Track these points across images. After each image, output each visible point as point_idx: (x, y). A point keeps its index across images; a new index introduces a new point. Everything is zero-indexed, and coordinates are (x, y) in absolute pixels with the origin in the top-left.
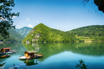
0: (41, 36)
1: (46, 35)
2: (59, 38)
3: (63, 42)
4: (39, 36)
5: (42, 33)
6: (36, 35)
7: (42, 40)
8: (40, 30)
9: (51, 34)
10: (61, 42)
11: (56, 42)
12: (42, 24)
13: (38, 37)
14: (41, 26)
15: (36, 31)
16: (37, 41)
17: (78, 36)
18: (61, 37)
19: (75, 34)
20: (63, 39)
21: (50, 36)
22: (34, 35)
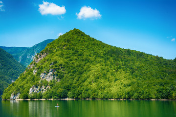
0: (61, 77)
1: (79, 72)
3: (128, 98)
4: (54, 75)
5: (65, 66)
6: (42, 75)
7: (60, 90)
8: (62, 55)
9: (96, 69)
10: (118, 99)
11: (106, 99)
13: (49, 79)
14: (68, 41)
15: (47, 58)
16: (44, 92)
18: (126, 82)
20: (128, 89)
21: (92, 78)
22: (39, 74)
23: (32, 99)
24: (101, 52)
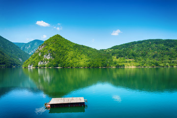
0: (54, 57)
1: (62, 55)
2: (83, 61)
3: (89, 67)
4: (50, 56)
5: (56, 52)
6: (45, 56)
7: (54, 63)
8: (53, 47)
9: (71, 53)
10: (84, 67)
11: (78, 67)
12: (58, 36)
13: (48, 58)
14: (56, 40)
15: (46, 47)
16: (46, 64)
17: (117, 58)
18: (87, 60)
19: (113, 54)
20: (89, 63)
21: (69, 58)
22: (42, 55)
23: (40, 67)
24: (72, 46)
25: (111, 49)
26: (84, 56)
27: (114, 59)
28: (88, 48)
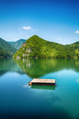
0: (33, 51)
1: (39, 49)
2: (53, 53)
3: (57, 58)
4: (31, 50)
5: (34, 47)
6: (27, 50)
7: (33, 55)
8: (32, 43)
9: (44, 48)
10: (54, 58)
11: (49, 58)
12: (36, 36)
13: (29, 51)
14: (34, 39)
15: (28, 44)
16: (28, 56)
18: (56, 52)
20: (57, 55)
21: (43, 51)
22: (25, 50)
23: (24, 58)
24: (45, 42)
25: (74, 44)
26: (53, 50)
27: (77, 51)
28: (57, 44)
